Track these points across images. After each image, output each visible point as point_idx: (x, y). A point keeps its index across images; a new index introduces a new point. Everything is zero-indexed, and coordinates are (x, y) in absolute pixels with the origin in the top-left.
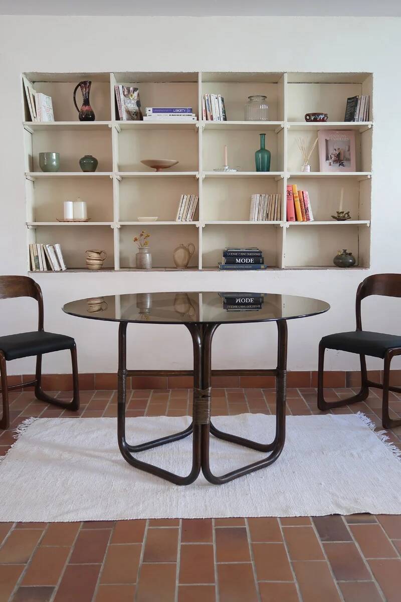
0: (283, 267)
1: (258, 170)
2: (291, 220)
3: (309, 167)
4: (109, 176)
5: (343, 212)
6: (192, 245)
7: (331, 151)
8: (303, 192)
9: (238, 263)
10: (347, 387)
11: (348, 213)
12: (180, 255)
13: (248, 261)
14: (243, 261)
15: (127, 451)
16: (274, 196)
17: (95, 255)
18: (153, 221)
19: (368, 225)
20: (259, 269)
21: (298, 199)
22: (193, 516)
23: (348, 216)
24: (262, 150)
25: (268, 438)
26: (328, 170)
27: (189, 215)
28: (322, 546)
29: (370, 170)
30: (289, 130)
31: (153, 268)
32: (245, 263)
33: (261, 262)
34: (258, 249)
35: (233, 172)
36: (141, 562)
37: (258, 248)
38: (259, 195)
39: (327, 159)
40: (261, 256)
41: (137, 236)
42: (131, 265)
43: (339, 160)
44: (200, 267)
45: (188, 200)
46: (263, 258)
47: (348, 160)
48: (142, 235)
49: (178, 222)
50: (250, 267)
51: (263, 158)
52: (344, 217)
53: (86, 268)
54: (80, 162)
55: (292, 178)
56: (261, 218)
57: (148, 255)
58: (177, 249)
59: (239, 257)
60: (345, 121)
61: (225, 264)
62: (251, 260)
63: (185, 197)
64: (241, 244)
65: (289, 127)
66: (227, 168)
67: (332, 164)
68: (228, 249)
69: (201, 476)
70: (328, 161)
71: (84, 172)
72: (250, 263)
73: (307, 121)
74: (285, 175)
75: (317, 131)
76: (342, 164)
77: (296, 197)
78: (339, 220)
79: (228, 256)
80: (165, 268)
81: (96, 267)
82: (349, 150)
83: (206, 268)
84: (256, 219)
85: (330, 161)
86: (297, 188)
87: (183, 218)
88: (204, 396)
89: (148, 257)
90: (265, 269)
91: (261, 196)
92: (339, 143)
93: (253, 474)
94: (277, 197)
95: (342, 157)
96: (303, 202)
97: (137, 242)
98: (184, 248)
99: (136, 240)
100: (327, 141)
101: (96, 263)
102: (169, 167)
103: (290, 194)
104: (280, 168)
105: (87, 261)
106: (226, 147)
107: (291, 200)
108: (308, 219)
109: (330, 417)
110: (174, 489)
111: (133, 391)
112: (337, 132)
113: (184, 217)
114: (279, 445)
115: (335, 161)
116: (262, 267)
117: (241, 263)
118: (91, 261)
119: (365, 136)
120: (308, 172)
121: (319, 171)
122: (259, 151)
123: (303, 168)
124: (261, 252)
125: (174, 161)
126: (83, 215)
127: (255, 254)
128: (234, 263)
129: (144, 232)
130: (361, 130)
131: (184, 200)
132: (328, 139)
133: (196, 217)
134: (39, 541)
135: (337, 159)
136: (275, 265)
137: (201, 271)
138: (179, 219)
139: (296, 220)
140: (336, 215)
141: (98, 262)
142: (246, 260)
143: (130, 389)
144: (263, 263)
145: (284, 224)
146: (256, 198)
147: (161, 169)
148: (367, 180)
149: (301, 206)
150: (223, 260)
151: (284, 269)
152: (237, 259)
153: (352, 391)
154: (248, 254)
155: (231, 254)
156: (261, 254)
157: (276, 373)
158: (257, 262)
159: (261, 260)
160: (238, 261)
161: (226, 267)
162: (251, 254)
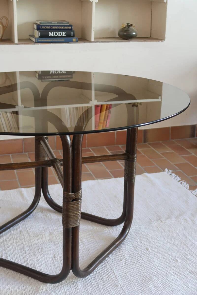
0: (93, 39)
6: (6, 18)
9: (51, 37)
13: (60, 34)
14: (56, 34)
19: (165, 1)
20: (72, 42)
32: (58, 37)
33: (72, 35)
34: (68, 23)
37: (67, 20)
40: (71, 30)
44: (16, 41)
46: (74, 31)
50: (62, 40)
59: (52, 30)
61: (39, 37)
62: (63, 34)
68: (41, 23)
72: (62, 37)
79: (41, 30)
83: (22, 40)
88: (74, 200)
90: (76, 42)
116: (74, 40)
117: (54, 37)
127: (66, 27)
128: (48, 36)
137: (17, 44)
142: (58, 34)
144: (74, 36)
150: (37, 34)
151: (93, 42)
152: (50, 33)
153: (149, 146)
154: (60, 27)
155: (44, 27)
156: (72, 27)
157: (126, 156)
158: (68, 36)
159: (72, 33)
160: (51, 34)
161: (40, 40)
162: (62, 27)
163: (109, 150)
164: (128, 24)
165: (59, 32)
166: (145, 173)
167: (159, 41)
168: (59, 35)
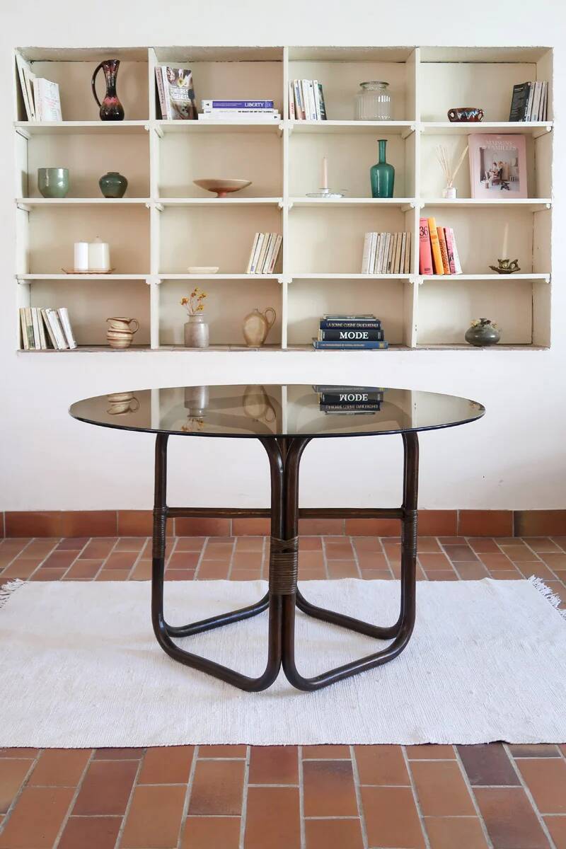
0: (414, 345)
1: (375, 195)
2: (426, 273)
3: (454, 191)
4: (144, 204)
5: (507, 261)
6: (273, 310)
7: (489, 166)
8: (444, 229)
9: (344, 340)
10: (515, 536)
11: (515, 262)
12: (254, 327)
13: (359, 336)
14: (352, 335)
15: (165, 635)
16: (400, 237)
17: (121, 326)
18: (212, 273)
19: (547, 281)
20: (377, 348)
21: (437, 240)
22: (267, 742)
23: (516, 266)
24: (382, 164)
25: (388, 617)
26: (484, 195)
27: (267, 265)
28: (471, 793)
29: (549, 196)
30: (423, 135)
31: (210, 345)
32: (355, 340)
33: (379, 337)
34: (374, 318)
35: (337, 199)
36: (185, 815)
37: (375, 315)
38: (377, 234)
39: (483, 178)
40: (379, 328)
41: (187, 296)
42: (177, 343)
43: (502, 179)
44: (284, 345)
45: (266, 241)
46: (382, 332)
47: (516, 180)
48: (193, 295)
49: (250, 275)
50: (362, 345)
51: (382, 177)
52: (510, 268)
53: (108, 345)
54: (101, 183)
55: (428, 208)
56: (379, 268)
57: (202, 326)
58: (247, 317)
59: (344, 329)
60: (511, 120)
61: (323, 340)
62: (364, 335)
63: (262, 236)
64: (349, 308)
65: (423, 130)
66: (327, 191)
67: (490, 185)
68: (327, 318)
69: (281, 676)
70: (483, 182)
71: (107, 197)
72: (362, 340)
73: (451, 121)
74: (417, 203)
75: (467, 135)
76: (505, 186)
77: (435, 237)
78: (501, 272)
79: (327, 328)
80: (230, 345)
81: (122, 343)
82: (517, 165)
83: (293, 345)
84: (371, 270)
85: (487, 181)
86: (436, 223)
87: (258, 269)
88: (285, 551)
89: (203, 331)
90: (385, 348)
91: (379, 235)
92: (501, 153)
93: (363, 674)
94: (404, 237)
95: (506, 176)
96: (445, 245)
97: (188, 305)
98: (260, 315)
99: (184, 302)
100: (482, 151)
101: (122, 338)
102: (238, 190)
103: (424, 233)
104: (409, 192)
105: (110, 334)
106: (326, 161)
107: (426, 241)
108: (453, 272)
109: (488, 584)
110: (238, 697)
111: (177, 538)
112: (499, 137)
113: (260, 267)
114: (405, 628)
115: (496, 182)
116: (381, 345)
117: (348, 340)
118: (115, 335)
119: (541, 143)
120: (453, 199)
121: (469, 196)
122: (376, 167)
123: (445, 192)
124: (378, 322)
125: (246, 181)
126: (103, 264)
127: (369, 325)
128: (337, 339)
129: (198, 289)
130: (535, 135)
131: (260, 241)
132: (484, 147)
133: (278, 267)
134: (26, 778)
135: (499, 178)
136: (402, 343)
137: (285, 350)
138: (252, 270)
139: (435, 272)
140: (497, 265)
141: (126, 335)
142: (356, 335)
143: (172, 535)
144: (382, 340)
145: (416, 279)
146: (372, 238)
147: (224, 194)
148: (545, 211)
149: (442, 252)
150: (321, 335)
151: (415, 349)
152: (341, 333)
153: (524, 542)
154: (360, 325)
155: (333, 325)
156: (379, 325)
157: (401, 513)
158: (373, 338)
159: (379, 334)
160: (344, 335)
161: (324, 345)
162: (363, 325)
163: (442, 543)
164: (482, 319)
165: (357, 333)
166: (487, 578)
167: (538, 350)
168: (357, 338)
